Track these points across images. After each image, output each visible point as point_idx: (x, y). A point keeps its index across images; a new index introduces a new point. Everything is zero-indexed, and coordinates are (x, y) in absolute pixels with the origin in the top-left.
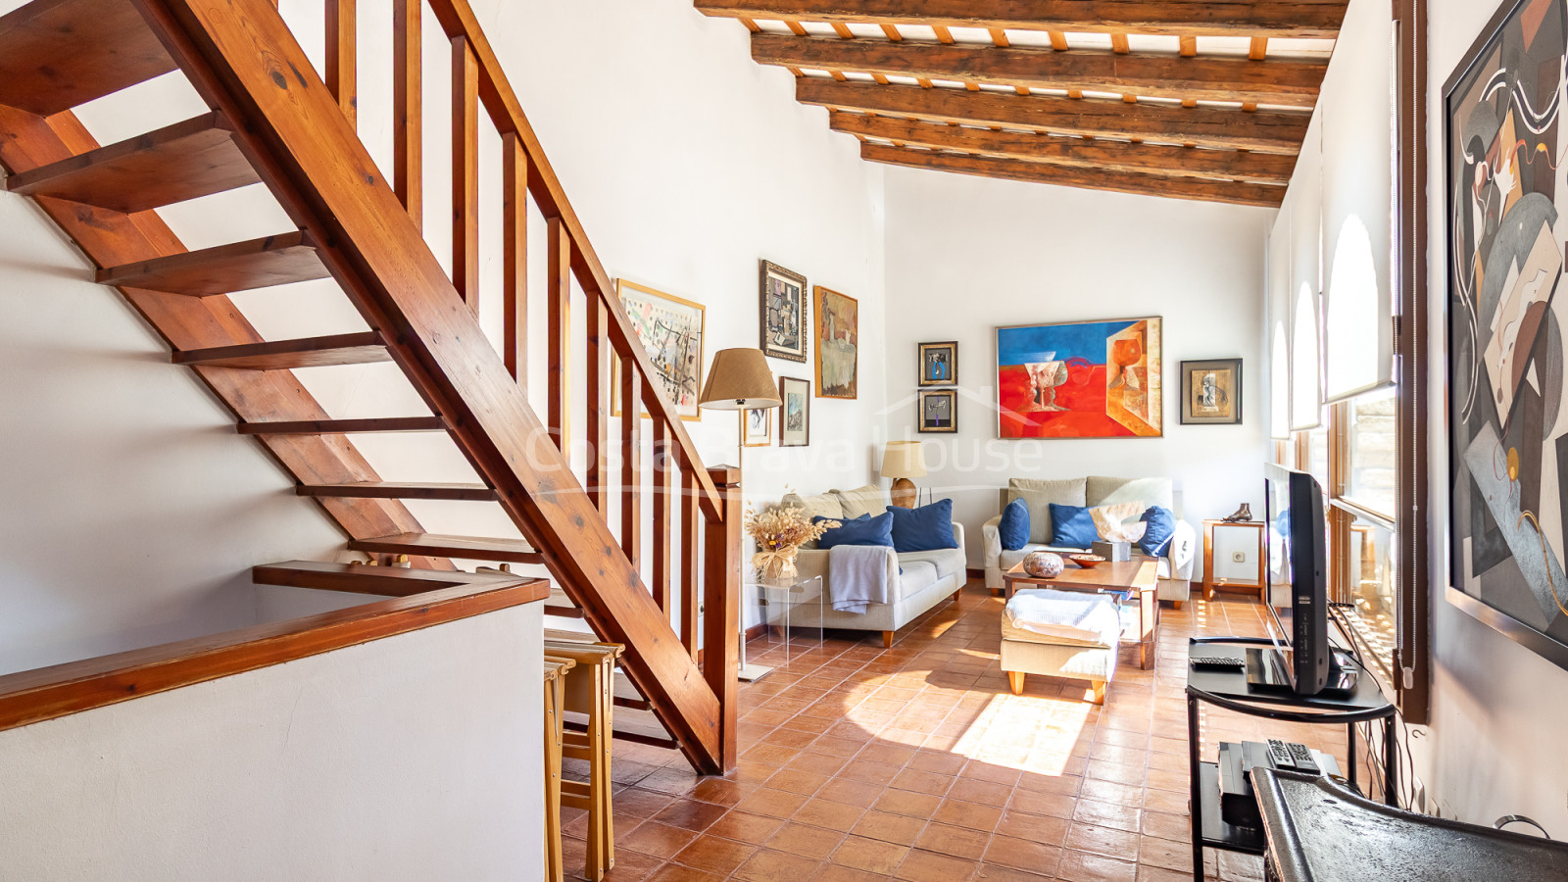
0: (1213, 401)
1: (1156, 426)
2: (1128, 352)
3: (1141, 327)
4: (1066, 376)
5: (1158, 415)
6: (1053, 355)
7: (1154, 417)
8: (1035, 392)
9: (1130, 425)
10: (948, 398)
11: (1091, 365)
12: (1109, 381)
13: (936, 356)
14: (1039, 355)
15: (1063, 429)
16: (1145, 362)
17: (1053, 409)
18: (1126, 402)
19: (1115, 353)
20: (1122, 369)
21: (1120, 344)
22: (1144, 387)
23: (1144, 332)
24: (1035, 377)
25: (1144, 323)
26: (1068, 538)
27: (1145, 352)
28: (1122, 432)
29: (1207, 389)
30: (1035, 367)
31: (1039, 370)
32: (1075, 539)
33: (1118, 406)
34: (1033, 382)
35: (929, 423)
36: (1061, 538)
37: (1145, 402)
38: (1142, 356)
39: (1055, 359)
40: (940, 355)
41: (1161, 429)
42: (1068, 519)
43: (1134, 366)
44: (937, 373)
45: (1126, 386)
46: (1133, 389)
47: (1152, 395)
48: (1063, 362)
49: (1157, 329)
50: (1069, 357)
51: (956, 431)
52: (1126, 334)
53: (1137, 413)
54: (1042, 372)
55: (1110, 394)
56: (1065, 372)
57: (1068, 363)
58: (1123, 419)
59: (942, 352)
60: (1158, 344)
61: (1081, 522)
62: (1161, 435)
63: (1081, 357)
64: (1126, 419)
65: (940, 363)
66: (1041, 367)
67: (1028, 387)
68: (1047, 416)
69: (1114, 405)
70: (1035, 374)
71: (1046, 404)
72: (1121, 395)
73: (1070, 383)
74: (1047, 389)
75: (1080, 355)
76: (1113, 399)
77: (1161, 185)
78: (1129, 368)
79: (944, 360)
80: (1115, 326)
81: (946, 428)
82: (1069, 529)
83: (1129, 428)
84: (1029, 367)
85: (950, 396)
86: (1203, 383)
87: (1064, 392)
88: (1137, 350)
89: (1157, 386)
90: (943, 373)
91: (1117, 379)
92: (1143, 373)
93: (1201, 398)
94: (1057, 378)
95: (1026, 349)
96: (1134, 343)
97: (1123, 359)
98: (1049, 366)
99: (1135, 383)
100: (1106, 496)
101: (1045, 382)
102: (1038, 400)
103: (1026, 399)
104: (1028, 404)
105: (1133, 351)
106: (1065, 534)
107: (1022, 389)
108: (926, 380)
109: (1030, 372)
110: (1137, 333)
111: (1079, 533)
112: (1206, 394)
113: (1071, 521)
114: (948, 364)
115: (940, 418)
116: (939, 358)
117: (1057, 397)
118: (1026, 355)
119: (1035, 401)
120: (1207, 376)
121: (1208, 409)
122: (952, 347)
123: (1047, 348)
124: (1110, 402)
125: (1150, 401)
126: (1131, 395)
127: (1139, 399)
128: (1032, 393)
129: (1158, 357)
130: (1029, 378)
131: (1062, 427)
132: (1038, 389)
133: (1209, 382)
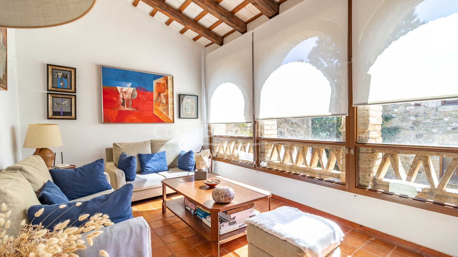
0: (189, 110)
1: (171, 118)
2: (162, 88)
3: (166, 79)
4: (137, 95)
5: (172, 114)
6: (130, 84)
7: (171, 115)
8: (122, 101)
9: (162, 118)
10: (70, 100)
11: (147, 91)
12: (154, 99)
13: (60, 74)
14: (124, 83)
15: (135, 119)
16: (167, 93)
17: (130, 109)
18: (160, 108)
19: (156, 88)
20: (159, 95)
21: (158, 84)
22: (167, 103)
23: (167, 80)
24: (122, 94)
25: (167, 77)
26: (150, 169)
27: (167, 89)
28: (159, 121)
29: (188, 105)
30: (122, 89)
31: (124, 90)
32: (154, 169)
33: (158, 110)
34: (121, 96)
35: (55, 113)
36: (148, 170)
37: (168, 109)
38: (167, 90)
39: (131, 86)
40: (64, 74)
41: (173, 120)
42: (149, 160)
43: (164, 94)
44: (62, 84)
45: (161, 102)
46: (163, 103)
47: (170, 106)
48: (135, 88)
49: (171, 81)
50: (138, 87)
51: (75, 119)
52: (161, 80)
53: (165, 113)
54: (125, 92)
55: (155, 105)
56: (136, 93)
57: (138, 89)
58: (160, 115)
59: (66, 73)
60: (172, 86)
61: (154, 161)
62: (174, 122)
63: (143, 87)
64: (161, 115)
65: (64, 79)
66: (125, 89)
67: (118, 98)
68: (128, 112)
69: (156, 109)
70: (122, 92)
71: (127, 107)
72: (159, 106)
73: (138, 98)
74: (128, 100)
75: (142, 85)
76: (156, 107)
77: (187, 20)
78: (162, 94)
79: (66, 77)
80: (157, 77)
81: (68, 117)
82: (150, 165)
83: (162, 119)
84: (119, 88)
85: (71, 99)
86: (186, 103)
87: (135, 102)
88: (165, 87)
89: (172, 103)
90: (66, 83)
91: (157, 99)
92: (167, 97)
93: (186, 108)
94: (132, 95)
95: (117, 79)
96: (164, 85)
97: (159, 91)
98: (129, 89)
99: (164, 101)
100: (161, 148)
101: (127, 97)
102: (123, 105)
103: (117, 104)
104: (119, 106)
105: (163, 88)
106: (149, 167)
107: (115, 99)
108: (53, 87)
109: (119, 91)
110: (165, 81)
111: (155, 166)
112: (187, 108)
113: (150, 161)
114: (69, 80)
115: (63, 111)
116: (63, 76)
117: (132, 104)
118: (117, 82)
119: (122, 105)
120: (188, 101)
121: (188, 113)
122: (73, 71)
123: (128, 81)
124: (155, 108)
125: (169, 109)
126: (163, 106)
127: (166, 107)
128: (120, 101)
129: (172, 91)
130: (119, 94)
131: (135, 118)
132: (123, 99)
133: (188, 103)
